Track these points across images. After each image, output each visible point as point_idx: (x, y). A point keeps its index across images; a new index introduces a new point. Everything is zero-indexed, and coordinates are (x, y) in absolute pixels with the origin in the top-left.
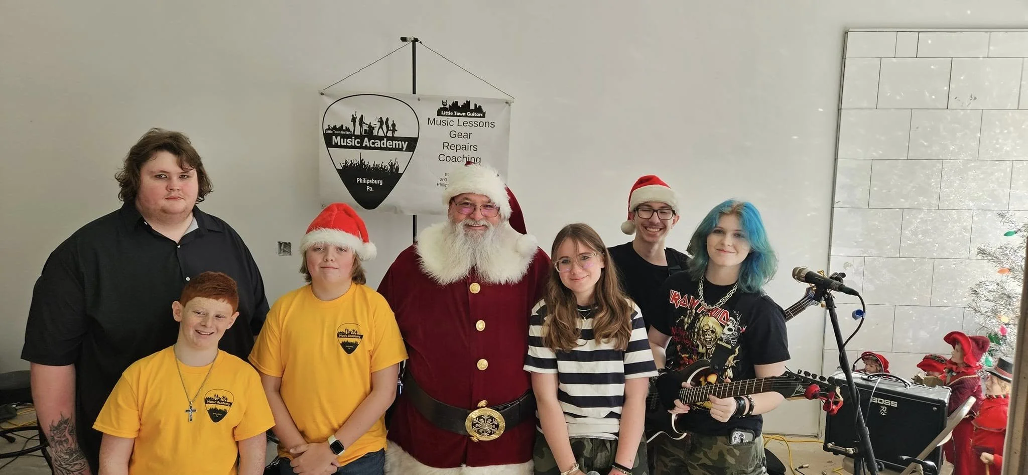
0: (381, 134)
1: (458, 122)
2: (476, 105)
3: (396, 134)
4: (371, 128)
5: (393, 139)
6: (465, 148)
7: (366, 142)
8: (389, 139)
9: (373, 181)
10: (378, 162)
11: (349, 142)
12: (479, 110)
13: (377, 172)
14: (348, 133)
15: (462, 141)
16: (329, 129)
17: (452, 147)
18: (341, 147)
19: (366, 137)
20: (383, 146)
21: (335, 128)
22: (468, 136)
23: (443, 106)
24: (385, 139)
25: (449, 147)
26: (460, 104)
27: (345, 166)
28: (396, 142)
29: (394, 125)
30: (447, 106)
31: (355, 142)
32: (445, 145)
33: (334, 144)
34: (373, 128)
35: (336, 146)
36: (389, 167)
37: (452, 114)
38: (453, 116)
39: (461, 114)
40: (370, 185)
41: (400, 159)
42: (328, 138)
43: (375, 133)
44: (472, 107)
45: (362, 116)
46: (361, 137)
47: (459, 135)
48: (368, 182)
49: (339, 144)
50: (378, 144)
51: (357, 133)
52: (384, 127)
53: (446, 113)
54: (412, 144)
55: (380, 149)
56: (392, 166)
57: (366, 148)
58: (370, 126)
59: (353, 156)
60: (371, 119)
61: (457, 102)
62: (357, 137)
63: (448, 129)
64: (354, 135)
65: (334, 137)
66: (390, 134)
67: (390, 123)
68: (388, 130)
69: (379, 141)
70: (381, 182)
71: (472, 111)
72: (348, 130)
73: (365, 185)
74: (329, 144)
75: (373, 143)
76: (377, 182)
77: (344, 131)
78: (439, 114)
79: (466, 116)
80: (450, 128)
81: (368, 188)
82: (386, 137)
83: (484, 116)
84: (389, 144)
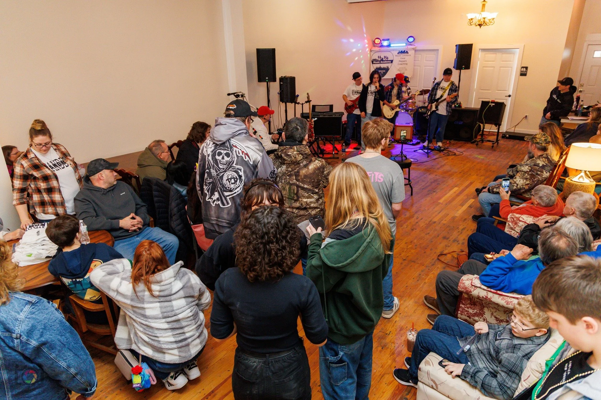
1: (402, 55)
4: (382, 59)
5: (387, 61)
6: (404, 61)
7: (381, 62)
11: (377, 62)
12: (407, 52)
13: (384, 69)
15: (403, 60)
17: (401, 61)
22: (404, 58)
31: (379, 62)
32: (400, 61)
41: (389, 65)
42: (372, 62)
46: (380, 61)
47: (402, 58)
50: (384, 62)
54: (392, 61)
60: (382, 57)
63: (400, 57)
73: (381, 72)
74: (373, 63)
84: (387, 62)
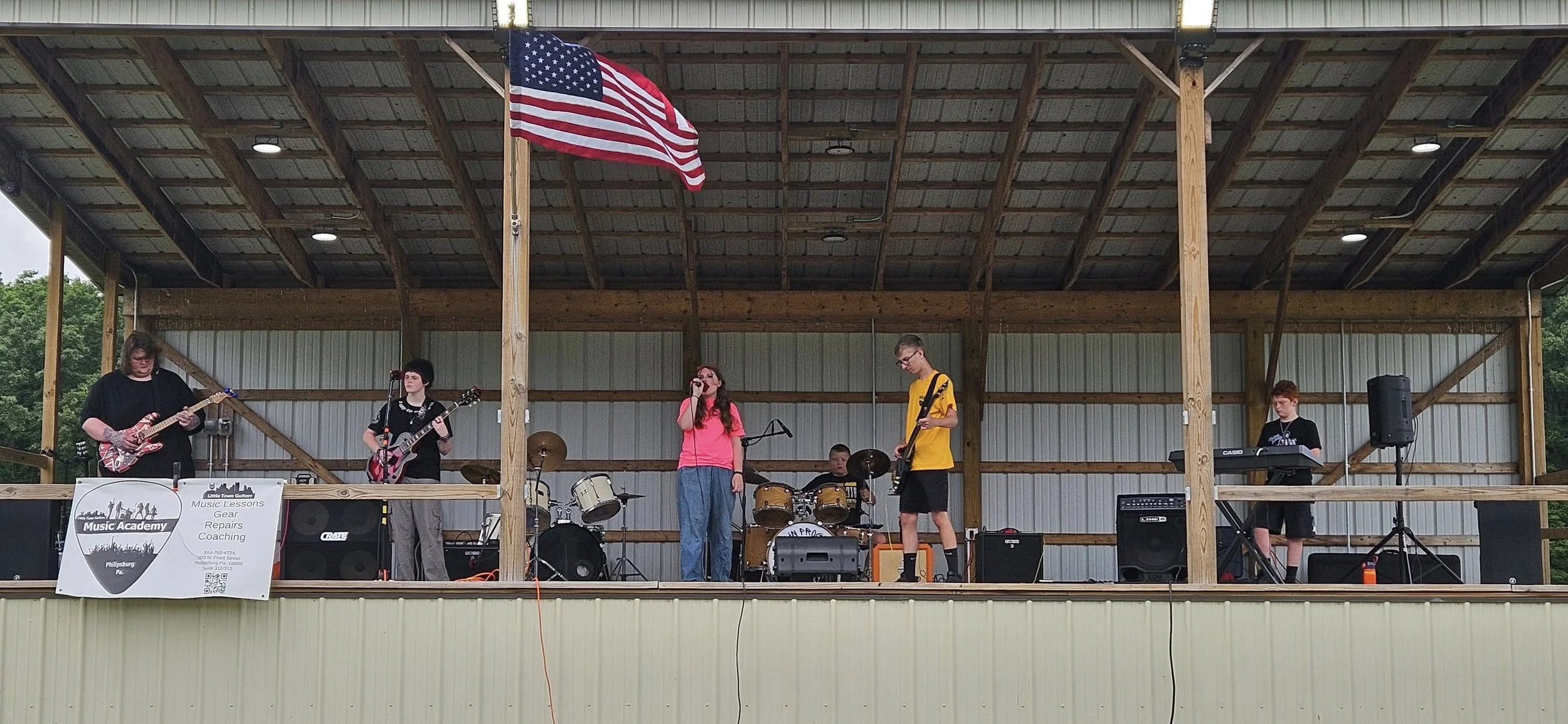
0: (139, 517)
2: (245, 486)
3: (156, 518)
8: (147, 522)
9: (124, 564)
10: (132, 546)
14: (102, 518)
16: (82, 516)
18: (93, 532)
19: (122, 521)
20: (139, 529)
21: (89, 515)
23: (210, 490)
24: (143, 522)
25: (212, 526)
26: (228, 487)
27: (95, 552)
28: (156, 525)
29: (154, 509)
30: (215, 489)
33: (85, 530)
34: (131, 513)
35: (88, 532)
36: (143, 549)
37: (219, 496)
38: (221, 498)
39: (229, 496)
40: (120, 568)
43: (132, 517)
44: (241, 489)
45: (120, 504)
48: (118, 565)
49: (91, 530)
51: (113, 517)
52: (144, 511)
53: (212, 496)
55: (137, 531)
56: (147, 547)
57: (121, 531)
58: (128, 511)
59: (104, 541)
61: (225, 485)
62: (112, 521)
64: (108, 519)
65: (86, 524)
66: (149, 518)
67: (150, 509)
68: (148, 514)
69: (135, 524)
70: (133, 565)
71: (241, 493)
72: (103, 515)
75: (129, 527)
76: (128, 565)
77: (98, 516)
78: (205, 497)
79: (235, 498)
80: (216, 509)
81: (118, 571)
82: (144, 520)
83: (253, 497)
